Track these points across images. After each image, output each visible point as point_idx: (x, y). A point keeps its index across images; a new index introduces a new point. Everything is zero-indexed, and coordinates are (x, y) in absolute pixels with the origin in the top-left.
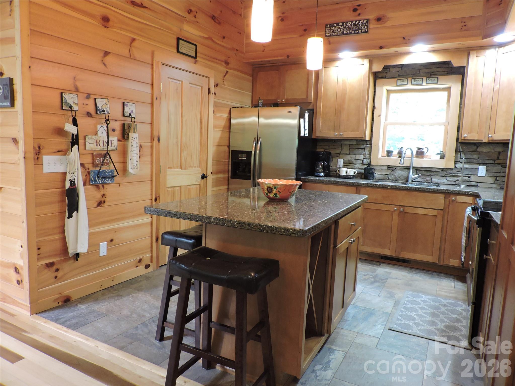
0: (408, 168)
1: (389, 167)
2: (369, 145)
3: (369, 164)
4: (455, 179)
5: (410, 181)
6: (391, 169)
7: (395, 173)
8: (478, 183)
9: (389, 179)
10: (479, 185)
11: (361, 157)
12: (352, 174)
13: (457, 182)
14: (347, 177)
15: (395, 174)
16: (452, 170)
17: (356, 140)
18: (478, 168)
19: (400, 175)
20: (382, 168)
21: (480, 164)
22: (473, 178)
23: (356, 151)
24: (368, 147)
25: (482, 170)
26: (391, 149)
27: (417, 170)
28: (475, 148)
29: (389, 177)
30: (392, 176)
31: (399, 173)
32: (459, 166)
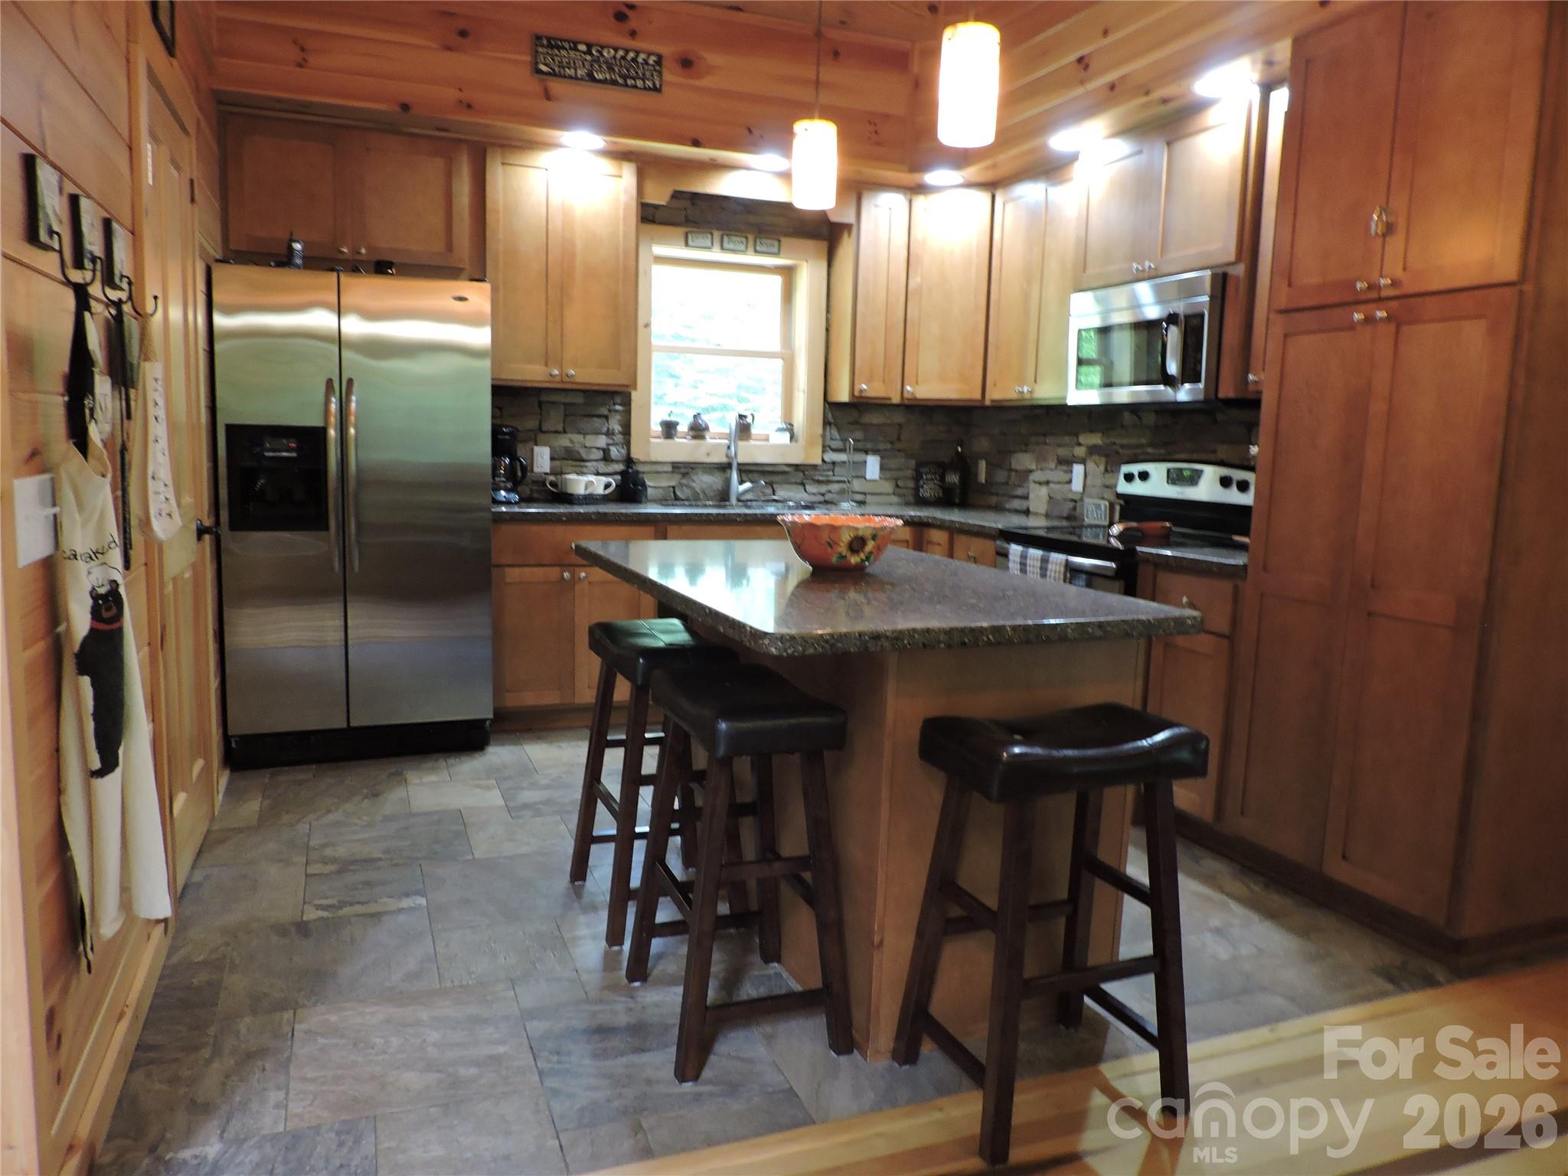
0: (725, 467)
1: (676, 466)
2: (620, 405)
3: (629, 461)
4: (823, 489)
5: (733, 500)
6: (683, 470)
7: (694, 481)
8: (865, 494)
9: (677, 498)
10: (869, 499)
11: (602, 441)
12: (600, 490)
13: (828, 497)
14: (590, 499)
15: (694, 485)
16: (815, 467)
17: (584, 391)
18: (865, 462)
19: (704, 486)
20: (659, 468)
21: (866, 452)
22: (857, 485)
23: (584, 424)
24: (616, 411)
25: (873, 466)
26: (673, 419)
27: (748, 471)
28: (855, 414)
29: (679, 493)
30: (685, 489)
31: (701, 481)
32: (831, 456)
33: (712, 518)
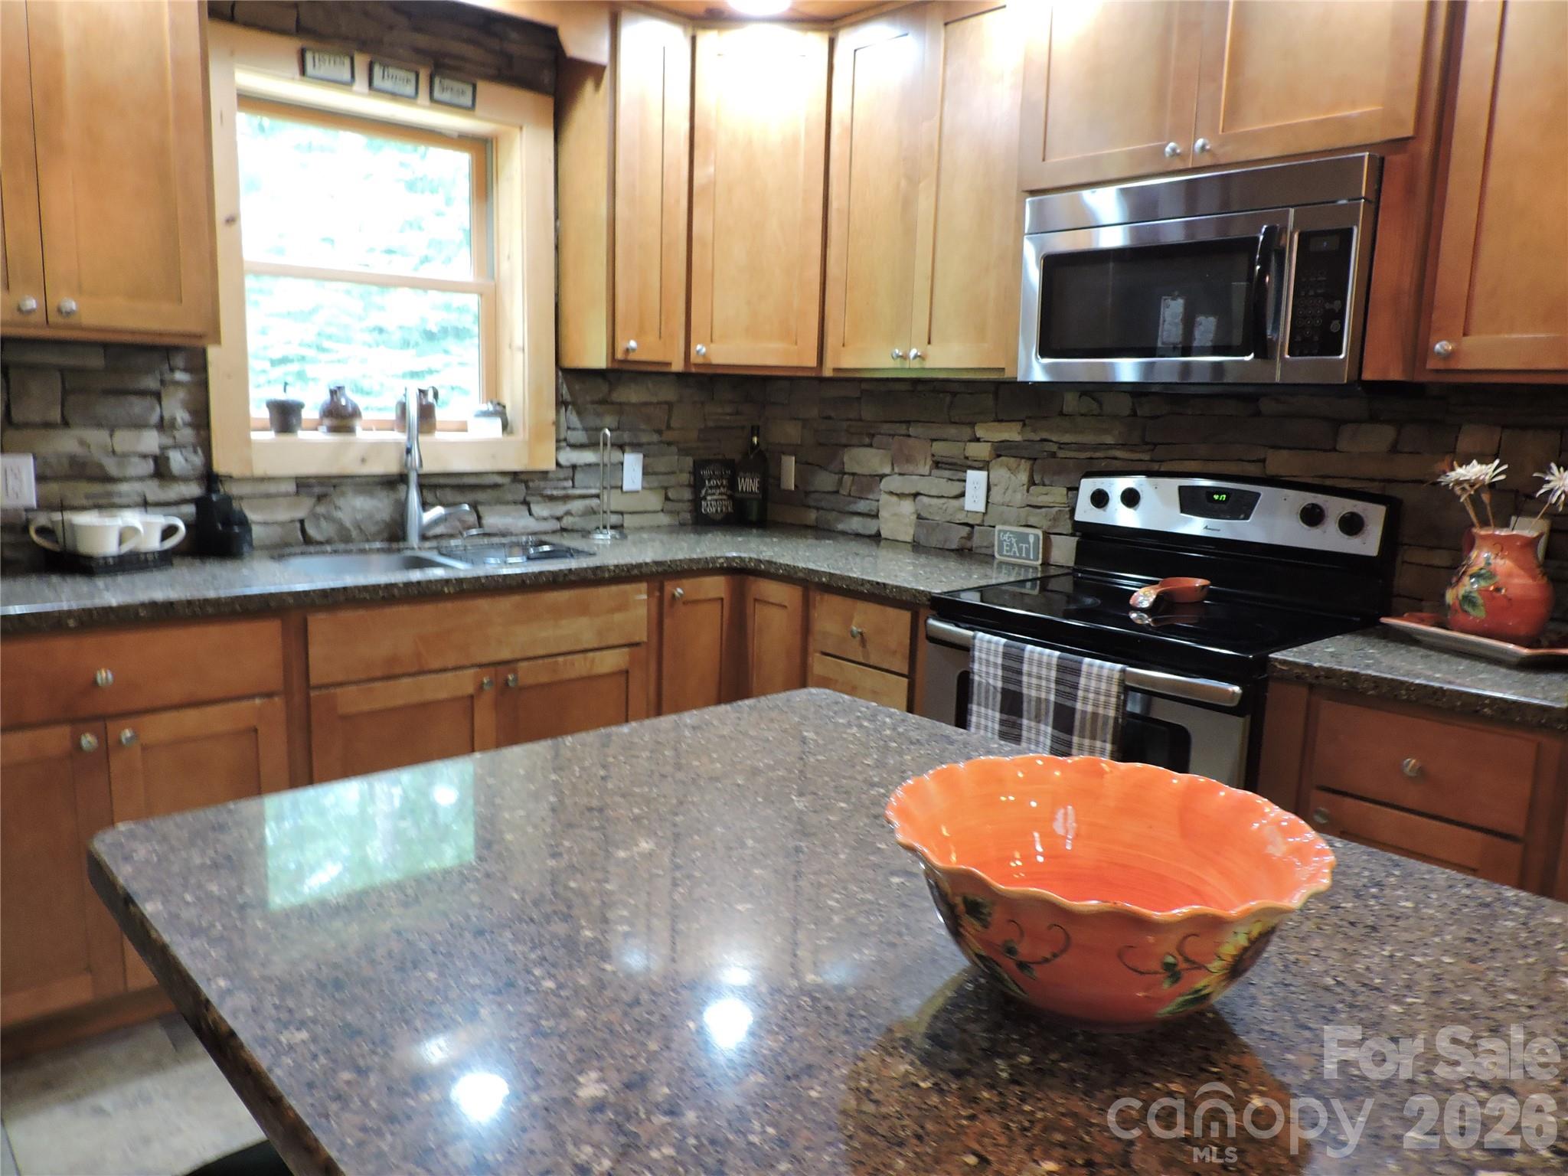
0: (394, 482)
1: (303, 484)
2: (185, 370)
3: (210, 478)
4: (560, 509)
5: (414, 539)
6: (317, 490)
7: (337, 508)
8: (622, 513)
9: (307, 540)
10: (628, 521)
11: (151, 441)
12: (153, 543)
13: (567, 522)
14: (131, 563)
15: (339, 515)
16: (544, 474)
17: (106, 347)
18: (622, 464)
19: (359, 517)
20: (272, 488)
21: (621, 447)
22: (614, 501)
23: (107, 408)
24: (177, 383)
25: (632, 468)
26: (291, 396)
27: (434, 487)
28: (605, 388)
29: (312, 531)
30: (324, 524)
31: (354, 508)
32: (569, 457)
33: (396, 591)
